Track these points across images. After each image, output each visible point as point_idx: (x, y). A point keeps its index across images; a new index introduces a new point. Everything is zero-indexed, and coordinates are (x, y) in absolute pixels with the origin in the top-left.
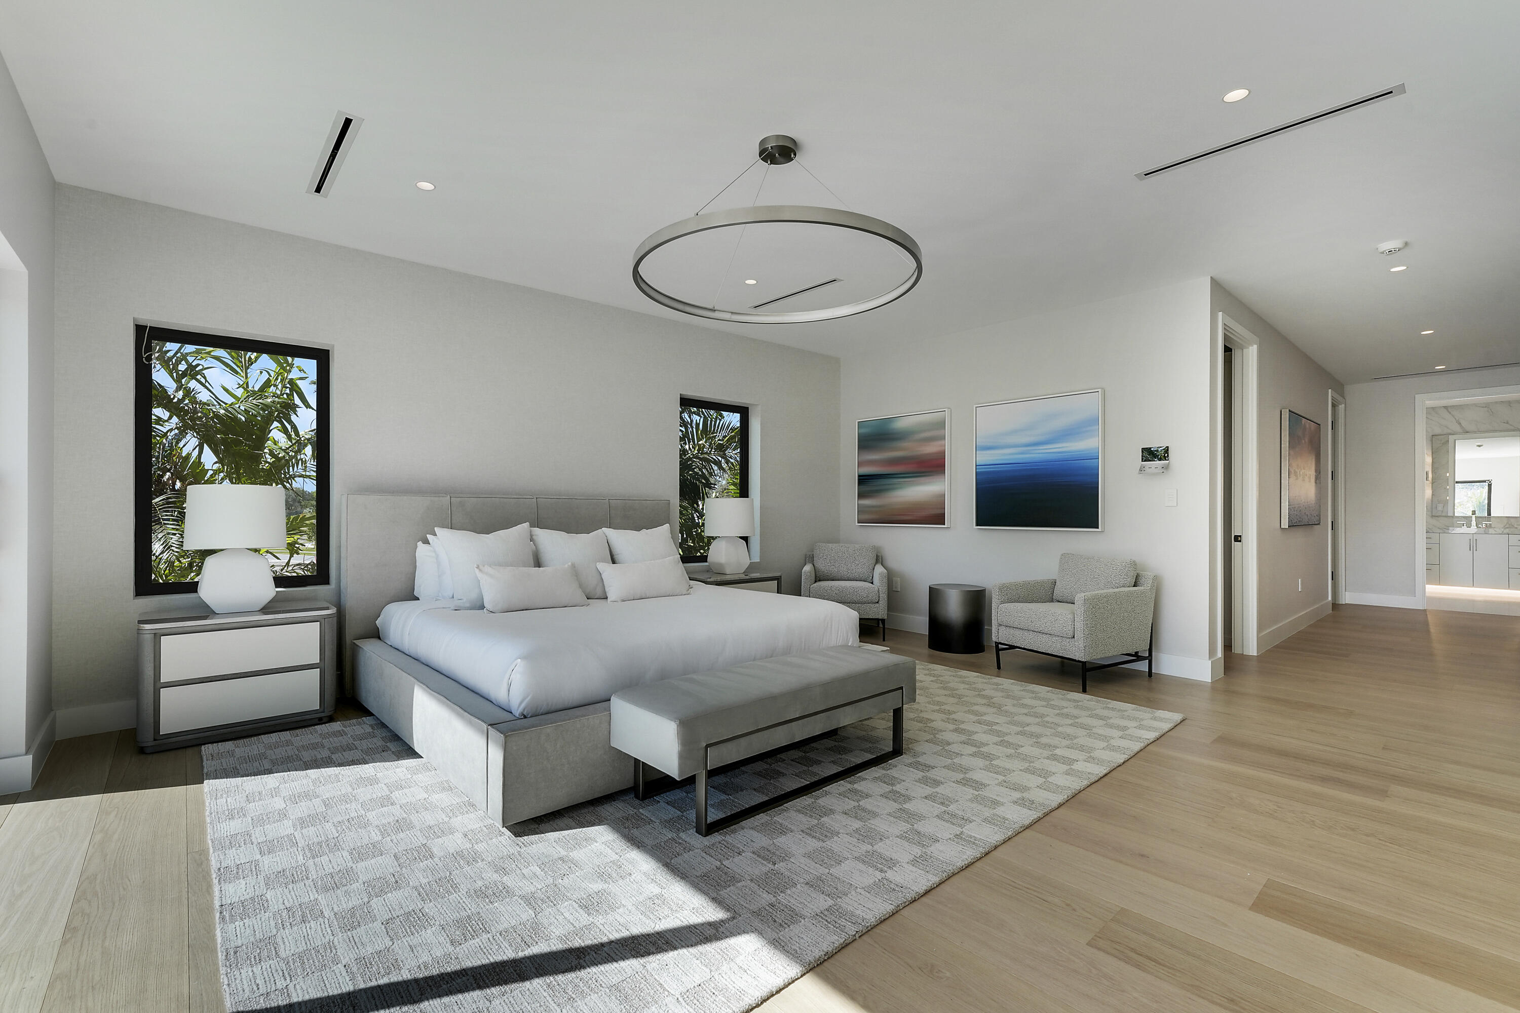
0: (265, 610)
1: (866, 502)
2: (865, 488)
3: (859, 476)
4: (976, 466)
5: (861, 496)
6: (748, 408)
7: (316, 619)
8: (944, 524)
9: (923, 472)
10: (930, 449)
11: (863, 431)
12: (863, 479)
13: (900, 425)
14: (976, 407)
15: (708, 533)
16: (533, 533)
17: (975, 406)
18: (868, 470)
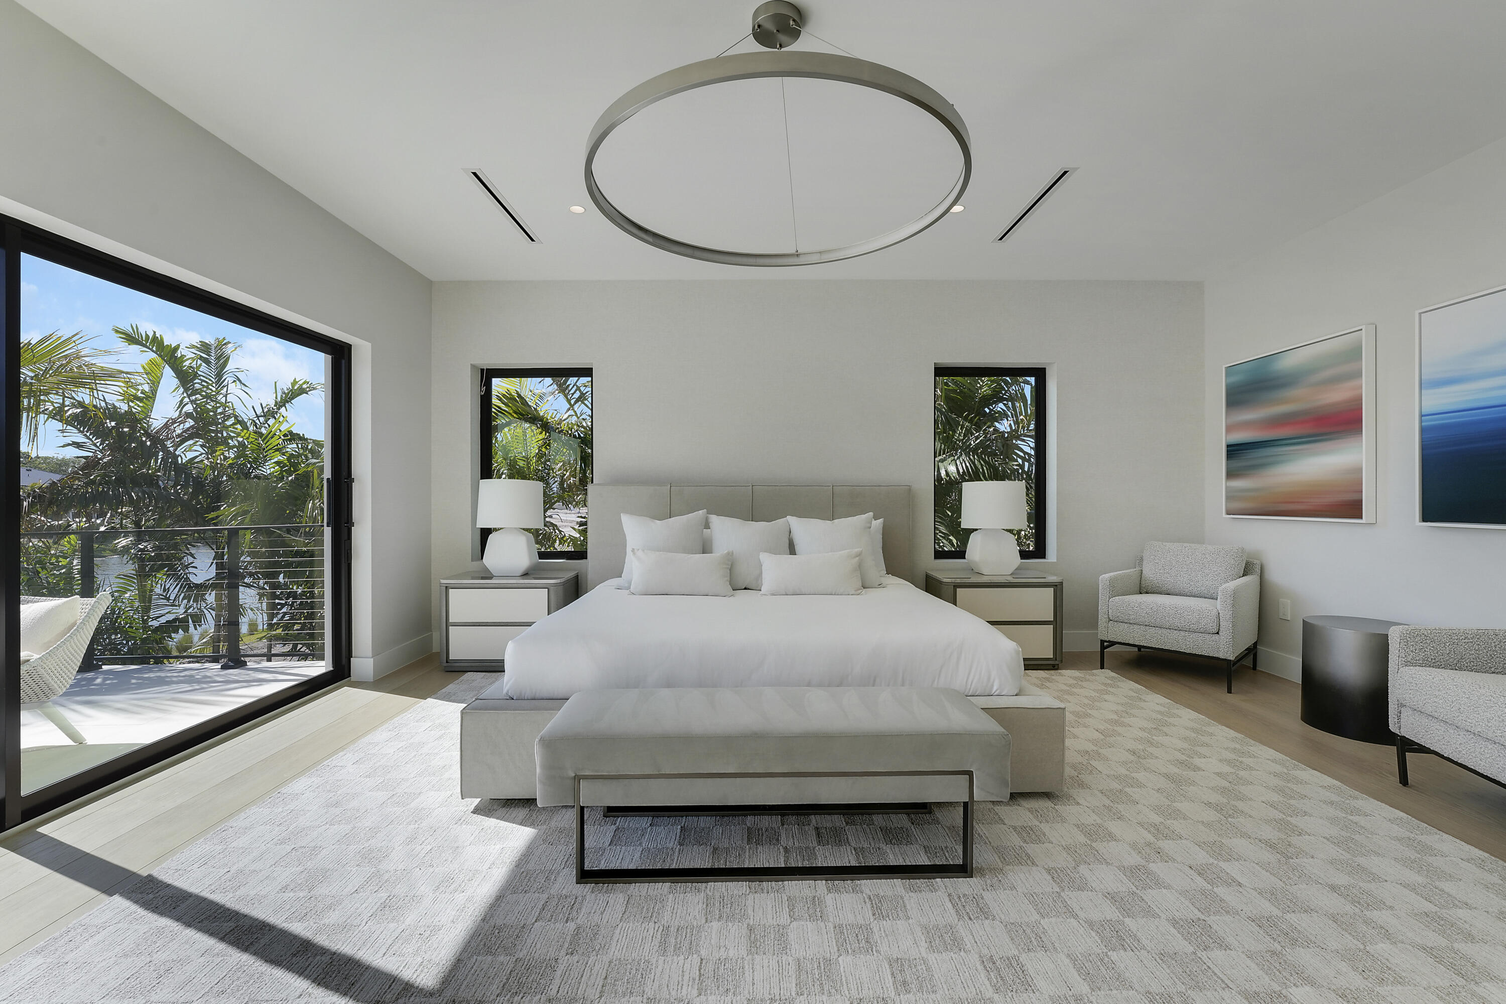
0: (525, 575)
1: (1239, 483)
2: (1236, 463)
3: (1228, 446)
4: (1422, 416)
5: (1231, 474)
6: (1045, 368)
7: (545, 586)
8: (1361, 518)
9: (1326, 434)
10: (1335, 396)
11: (1234, 379)
12: (1234, 451)
13: (1288, 363)
14: (1420, 314)
15: (965, 524)
16: (710, 520)
17: (1417, 313)
18: (1240, 437)
